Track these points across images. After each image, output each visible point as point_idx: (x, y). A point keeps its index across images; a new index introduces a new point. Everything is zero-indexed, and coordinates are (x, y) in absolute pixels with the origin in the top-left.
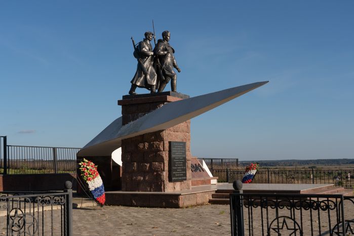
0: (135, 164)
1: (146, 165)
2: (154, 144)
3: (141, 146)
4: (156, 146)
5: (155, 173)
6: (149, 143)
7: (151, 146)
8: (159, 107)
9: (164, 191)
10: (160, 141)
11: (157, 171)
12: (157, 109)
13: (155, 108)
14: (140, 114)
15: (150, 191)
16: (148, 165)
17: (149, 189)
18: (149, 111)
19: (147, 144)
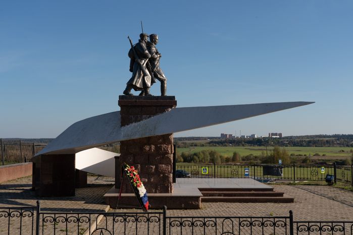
0: (139, 166)
1: (152, 168)
2: (161, 146)
3: (147, 148)
4: (164, 149)
5: (162, 175)
6: (156, 146)
7: (158, 149)
8: (168, 111)
9: (171, 192)
10: (168, 144)
11: (164, 174)
12: (164, 113)
13: (163, 111)
14: (144, 116)
15: (156, 192)
16: (154, 167)
17: (154, 191)
18: (154, 114)
19: (153, 147)
